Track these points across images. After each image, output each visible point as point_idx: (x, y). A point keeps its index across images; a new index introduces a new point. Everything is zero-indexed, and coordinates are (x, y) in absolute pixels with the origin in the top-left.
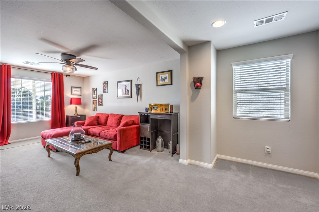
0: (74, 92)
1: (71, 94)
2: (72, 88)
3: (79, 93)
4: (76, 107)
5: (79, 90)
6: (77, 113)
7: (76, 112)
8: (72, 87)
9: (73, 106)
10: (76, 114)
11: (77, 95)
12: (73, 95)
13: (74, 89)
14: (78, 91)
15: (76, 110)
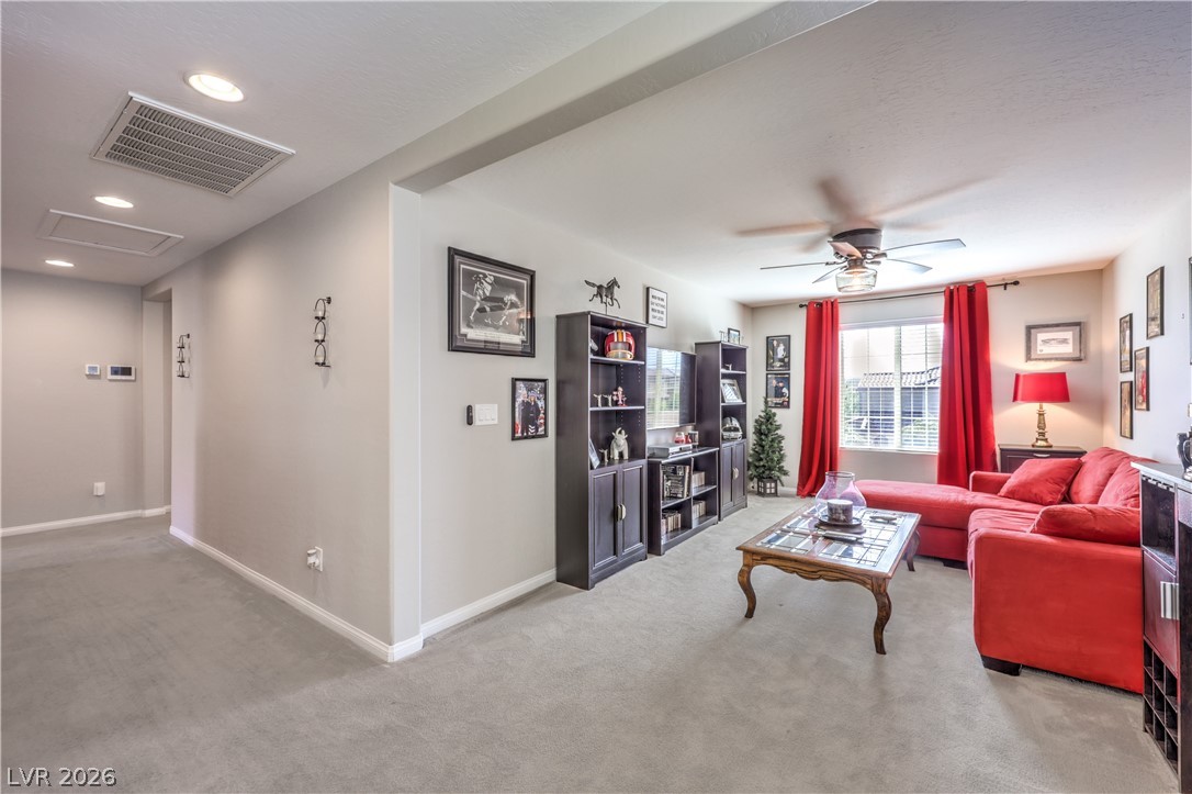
0: (1039, 348)
1: (1028, 358)
2: (1033, 331)
3: (1068, 349)
4: (1041, 415)
5: (1068, 334)
6: (1046, 440)
7: (1043, 434)
8: (1029, 329)
9: (1029, 410)
10: (1041, 443)
11: (1057, 359)
12: (1036, 359)
13: (1041, 336)
14: (1064, 341)
15: (1042, 425)
